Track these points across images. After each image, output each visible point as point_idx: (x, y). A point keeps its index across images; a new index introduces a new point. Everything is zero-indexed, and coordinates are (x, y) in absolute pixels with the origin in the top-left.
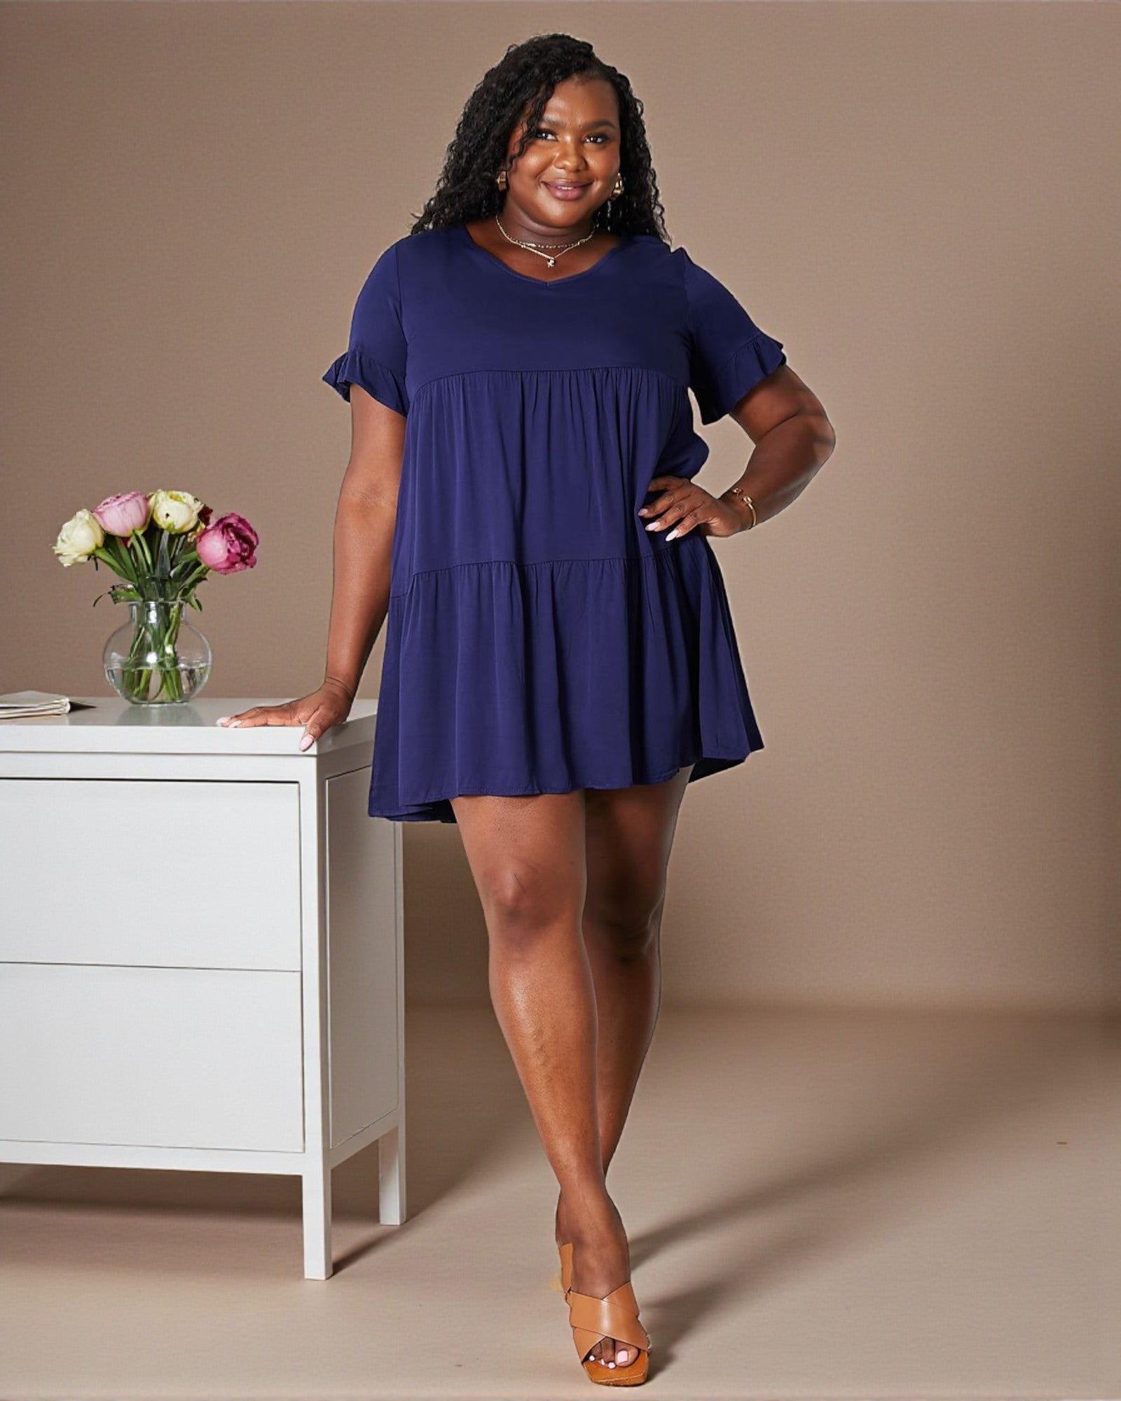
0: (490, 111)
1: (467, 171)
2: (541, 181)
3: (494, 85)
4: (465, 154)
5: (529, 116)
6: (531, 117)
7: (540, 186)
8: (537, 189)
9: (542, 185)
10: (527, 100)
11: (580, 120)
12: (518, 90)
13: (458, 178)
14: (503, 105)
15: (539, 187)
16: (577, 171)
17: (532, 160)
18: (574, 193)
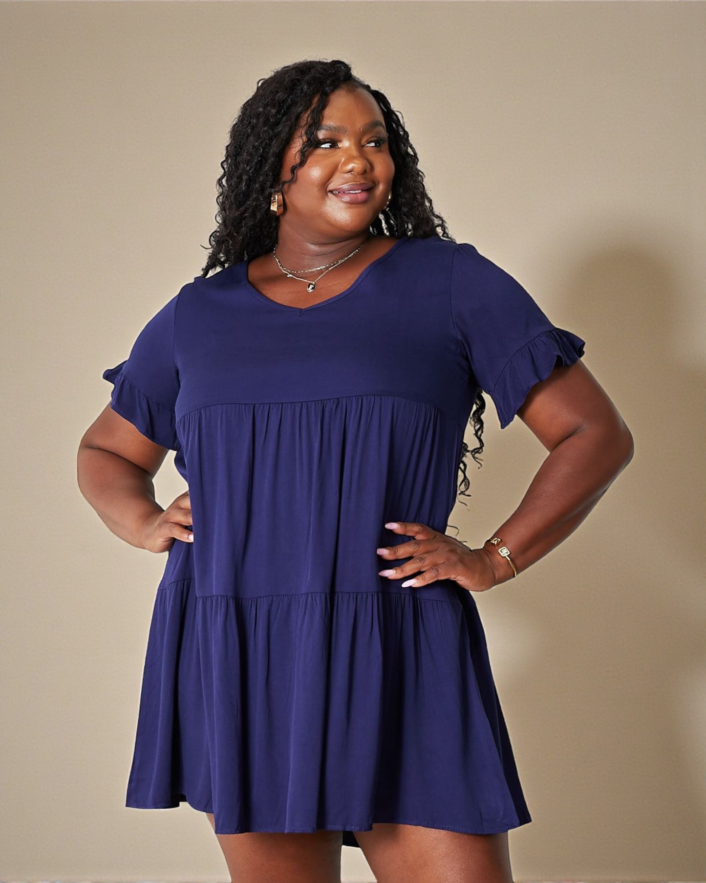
0: (265, 131)
1: (247, 195)
2: (328, 190)
3: (261, 109)
4: (245, 177)
5: (306, 127)
6: (310, 126)
7: (327, 195)
8: (325, 198)
9: (330, 195)
10: (301, 113)
11: (360, 123)
12: (289, 108)
13: (240, 202)
14: (277, 123)
15: (326, 197)
16: (364, 173)
17: (314, 172)
18: (362, 196)
